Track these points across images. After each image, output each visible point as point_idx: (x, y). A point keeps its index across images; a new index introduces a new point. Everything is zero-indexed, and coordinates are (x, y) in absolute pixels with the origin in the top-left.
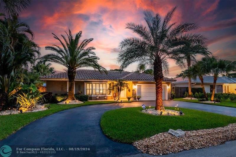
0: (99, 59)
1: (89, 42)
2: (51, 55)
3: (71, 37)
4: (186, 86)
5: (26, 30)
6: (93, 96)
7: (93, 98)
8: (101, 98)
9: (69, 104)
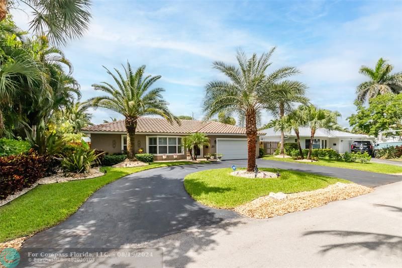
0: (169, 104)
1: (154, 81)
2: (103, 98)
3: (131, 73)
4: (277, 140)
5: (60, 59)
6: (158, 155)
7: (158, 158)
8: (170, 158)
9: (130, 166)
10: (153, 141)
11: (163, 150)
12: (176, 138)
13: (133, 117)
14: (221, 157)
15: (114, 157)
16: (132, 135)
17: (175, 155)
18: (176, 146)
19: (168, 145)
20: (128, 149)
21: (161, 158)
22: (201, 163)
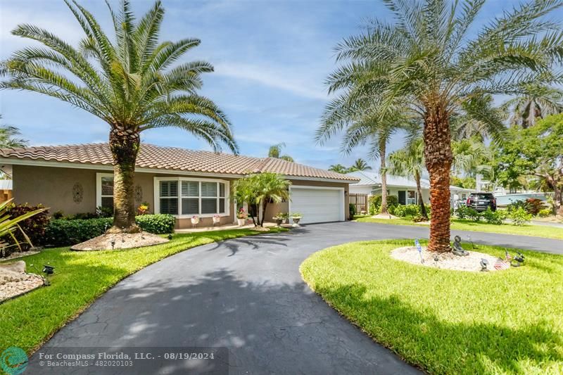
6: (181, 216)
7: (181, 223)
8: (205, 221)
9: (124, 246)
10: (169, 187)
11: (191, 207)
12: (216, 183)
13: (131, 127)
14: (298, 220)
15: (77, 223)
16: (128, 169)
17: (216, 217)
18: (216, 199)
19: (200, 197)
20: (118, 203)
21: (186, 223)
22: (272, 232)
